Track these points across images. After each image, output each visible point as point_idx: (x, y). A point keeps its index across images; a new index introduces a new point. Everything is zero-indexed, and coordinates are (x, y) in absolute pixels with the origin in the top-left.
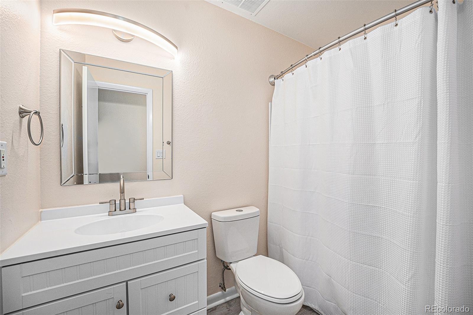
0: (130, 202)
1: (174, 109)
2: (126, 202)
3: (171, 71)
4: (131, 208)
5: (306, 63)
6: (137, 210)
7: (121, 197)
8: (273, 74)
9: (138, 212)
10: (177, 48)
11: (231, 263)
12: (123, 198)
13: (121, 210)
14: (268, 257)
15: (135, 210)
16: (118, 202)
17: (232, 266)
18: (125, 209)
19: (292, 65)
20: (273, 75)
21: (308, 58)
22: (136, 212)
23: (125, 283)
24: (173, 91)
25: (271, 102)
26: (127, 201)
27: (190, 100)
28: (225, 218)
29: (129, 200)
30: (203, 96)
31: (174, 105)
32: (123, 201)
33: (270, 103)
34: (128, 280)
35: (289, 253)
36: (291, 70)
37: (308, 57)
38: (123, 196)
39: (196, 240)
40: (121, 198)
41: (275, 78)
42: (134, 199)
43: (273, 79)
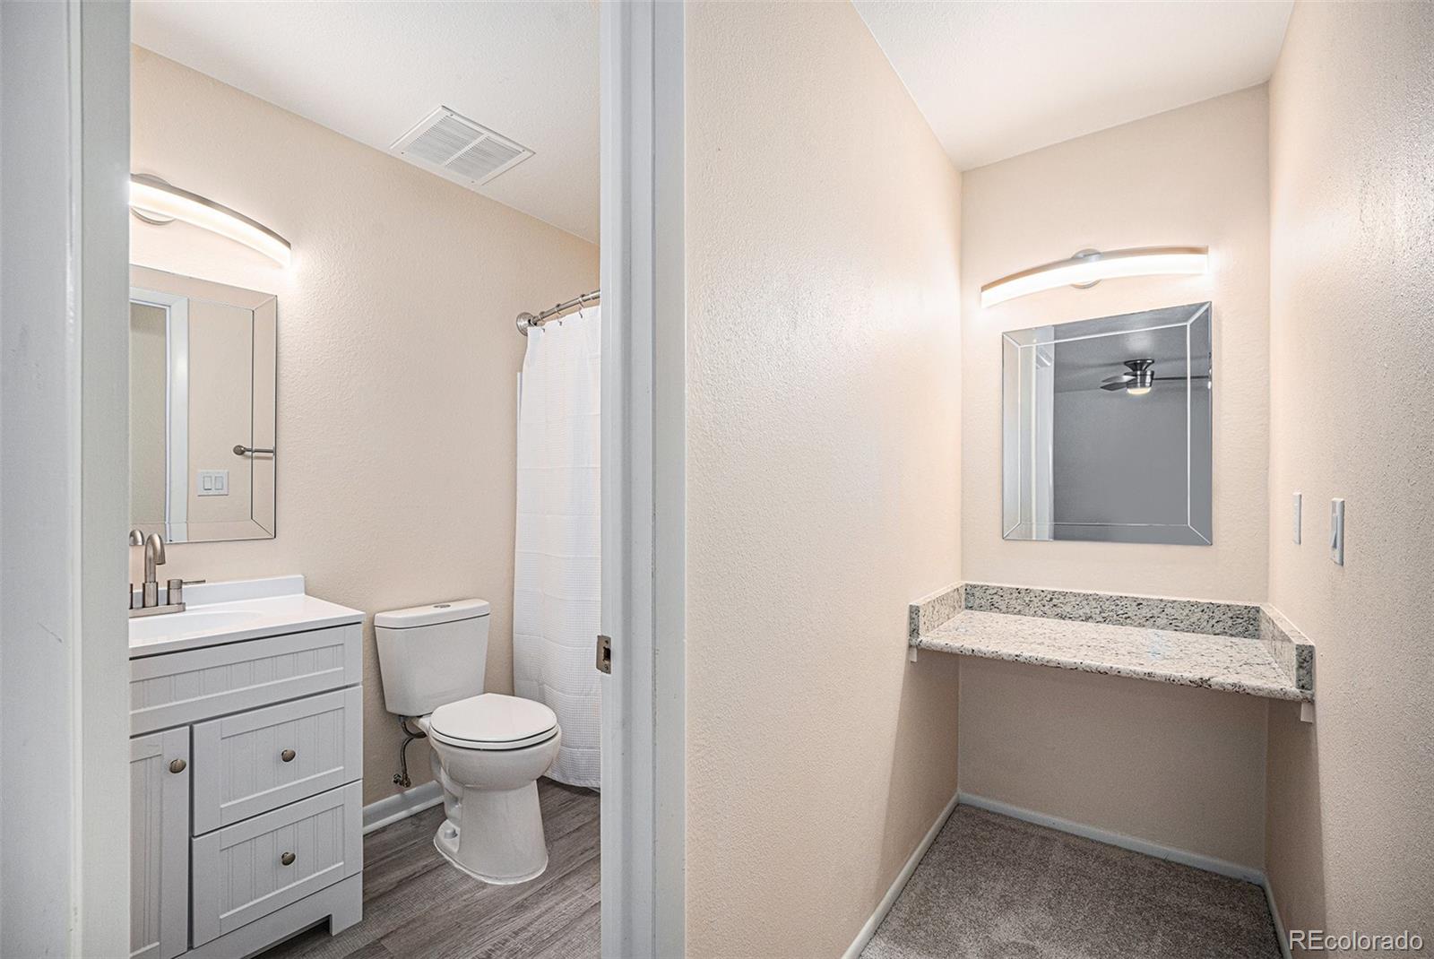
0: (169, 589)
1: (282, 381)
2: (159, 589)
3: (272, 295)
4: (173, 600)
5: (580, 309)
6: (187, 608)
7: (146, 576)
8: (527, 311)
9: (190, 610)
10: (288, 244)
11: (421, 716)
12: (152, 580)
13: (147, 605)
14: (514, 695)
15: (182, 607)
16: (138, 590)
17: (424, 723)
18: (157, 605)
19: (558, 306)
20: (528, 314)
21: (585, 301)
22: (184, 610)
23: (188, 727)
24: (280, 341)
25: (521, 371)
26: (163, 588)
27: (323, 361)
28: (406, 620)
29: (166, 584)
30: (353, 353)
31: (281, 372)
32: (150, 587)
33: (519, 374)
34: (193, 720)
35: (555, 689)
36: (556, 314)
37: (584, 298)
38: (152, 575)
39: (340, 647)
40: (146, 579)
41: (529, 321)
42: (181, 581)
43: (527, 322)
